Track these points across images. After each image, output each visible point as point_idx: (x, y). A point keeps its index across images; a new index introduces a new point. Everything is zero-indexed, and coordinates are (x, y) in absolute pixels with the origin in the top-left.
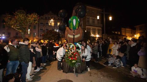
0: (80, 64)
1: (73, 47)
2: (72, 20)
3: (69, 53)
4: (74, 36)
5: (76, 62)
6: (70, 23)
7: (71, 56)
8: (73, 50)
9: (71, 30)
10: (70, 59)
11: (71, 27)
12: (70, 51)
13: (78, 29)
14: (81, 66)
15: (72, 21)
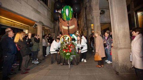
0: (74, 56)
1: (69, 38)
2: (64, 10)
3: (64, 45)
4: (68, 27)
5: (71, 54)
6: (63, 14)
7: (66, 48)
8: (68, 43)
9: (65, 21)
10: (65, 51)
11: (65, 18)
12: (64, 43)
13: (72, 19)
14: (76, 59)
15: (64, 12)
